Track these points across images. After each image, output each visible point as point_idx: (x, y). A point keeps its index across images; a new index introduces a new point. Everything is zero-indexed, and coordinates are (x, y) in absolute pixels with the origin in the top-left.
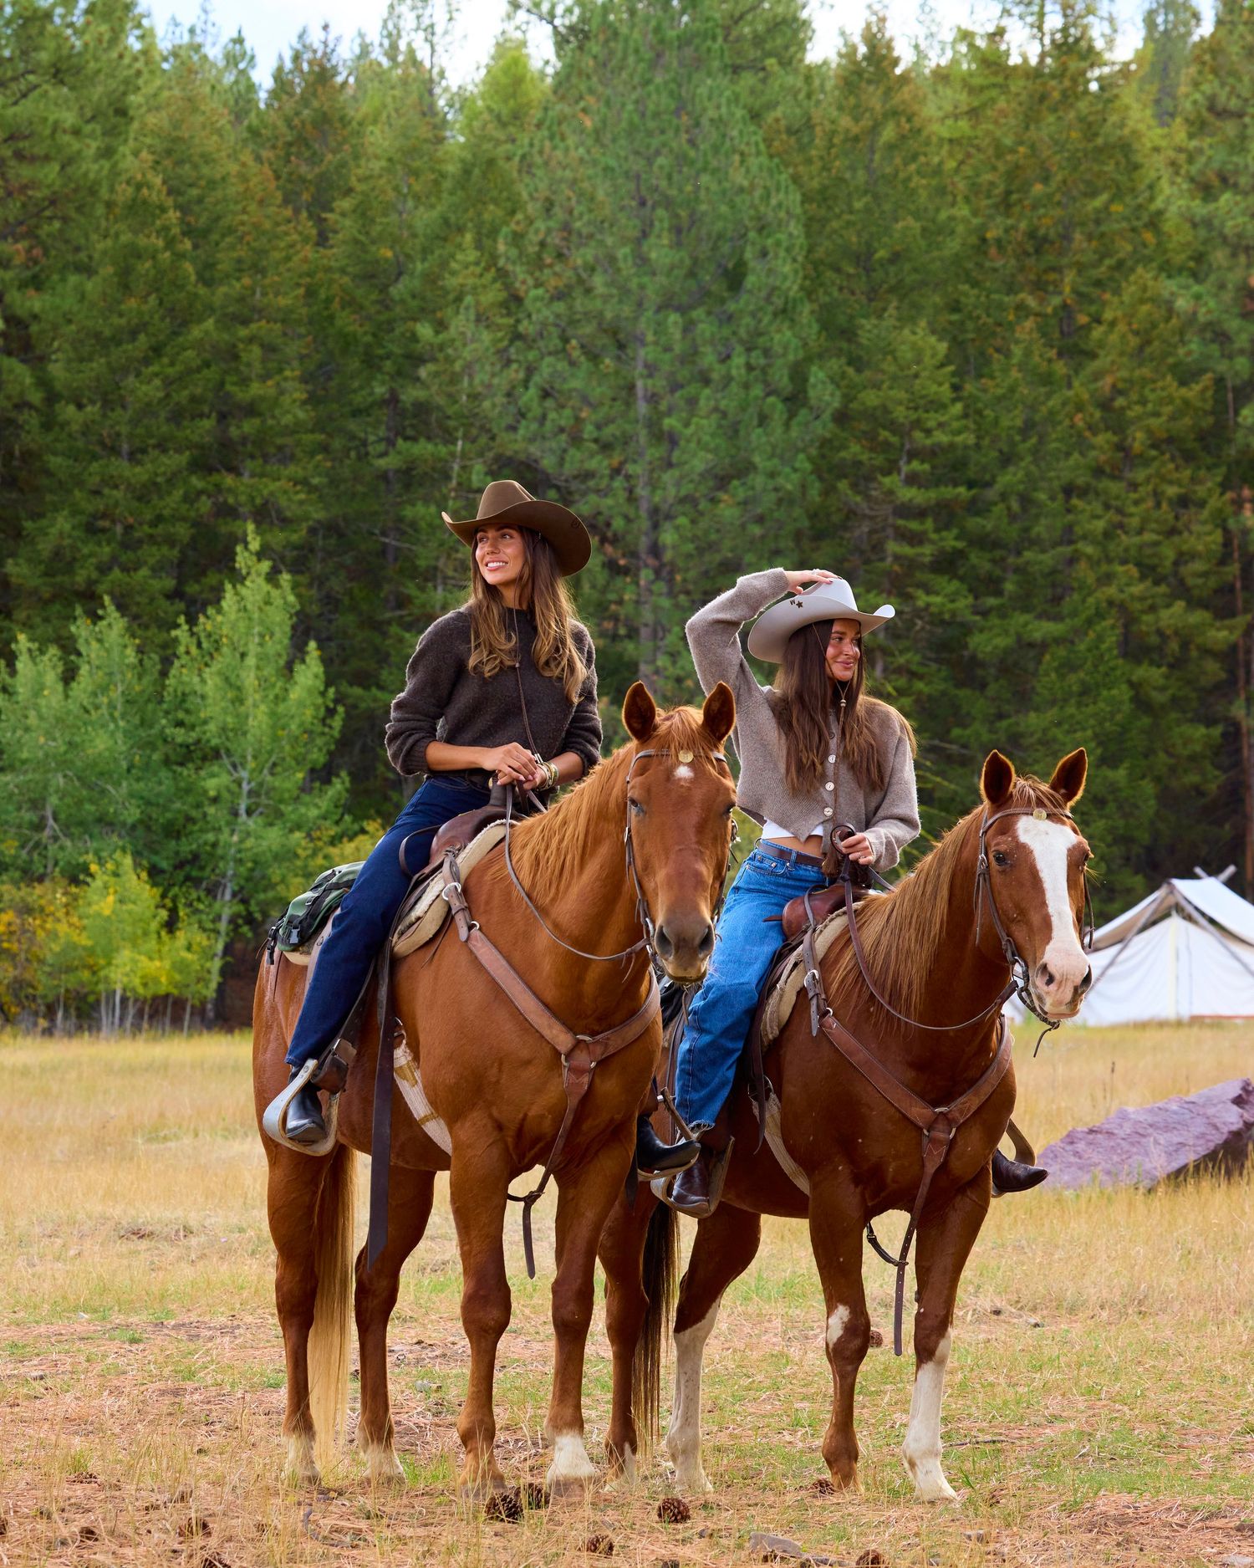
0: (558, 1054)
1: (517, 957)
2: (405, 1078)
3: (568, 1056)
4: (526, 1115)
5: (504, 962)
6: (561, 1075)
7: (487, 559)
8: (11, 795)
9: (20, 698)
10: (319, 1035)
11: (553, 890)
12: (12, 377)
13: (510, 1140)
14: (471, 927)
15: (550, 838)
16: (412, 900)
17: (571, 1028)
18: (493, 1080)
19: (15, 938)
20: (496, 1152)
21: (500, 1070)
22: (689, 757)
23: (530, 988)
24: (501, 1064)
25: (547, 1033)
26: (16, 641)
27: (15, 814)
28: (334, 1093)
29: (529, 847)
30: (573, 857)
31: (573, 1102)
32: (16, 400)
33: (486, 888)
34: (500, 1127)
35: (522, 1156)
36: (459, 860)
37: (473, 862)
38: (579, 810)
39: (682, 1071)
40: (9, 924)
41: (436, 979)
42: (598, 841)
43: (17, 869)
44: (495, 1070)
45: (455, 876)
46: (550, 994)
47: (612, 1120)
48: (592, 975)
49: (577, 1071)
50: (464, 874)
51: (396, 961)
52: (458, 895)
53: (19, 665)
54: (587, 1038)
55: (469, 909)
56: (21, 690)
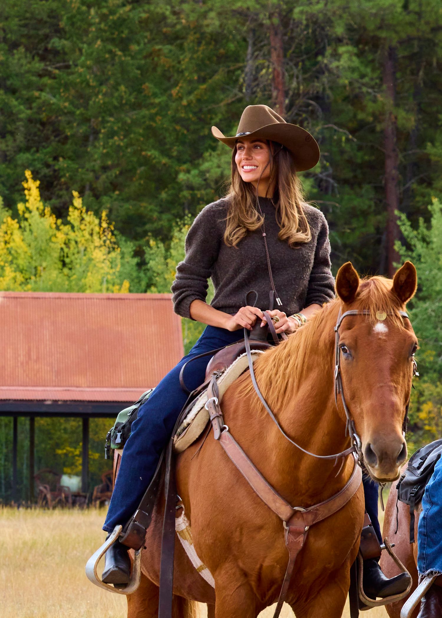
0: (281, 521)
1: (253, 451)
2: (185, 539)
3: (289, 522)
4: (261, 566)
5: (243, 455)
6: (284, 537)
7: (243, 163)
8: (430, 317)
9: (434, 246)
10: (124, 508)
11: (279, 404)
12: (429, 9)
13: (253, 584)
14: (222, 429)
15: (279, 366)
16: (187, 410)
17: (290, 503)
18: (237, 540)
19: (433, 422)
20: (243, 592)
21: (241, 533)
22: (384, 316)
23: (262, 474)
24: (241, 529)
25: (272, 505)
26: (432, 204)
27: (432, 331)
28: (137, 550)
29: (265, 373)
30: (293, 381)
31: (293, 555)
32: (432, 25)
33: (235, 401)
34: (245, 574)
35: (263, 595)
36: (219, 381)
37: (229, 382)
38: (298, 347)
39: (420, 533)
40: (430, 412)
41: (200, 468)
42: (310, 369)
43: (435, 371)
44: (238, 533)
45: (215, 393)
46: (275, 478)
47: (325, 569)
48: (305, 465)
49: (296, 533)
50: (222, 391)
51: (177, 455)
52: (215, 406)
53: (434, 222)
54: (302, 509)
55: (223, 417)
56: (435, 240)
